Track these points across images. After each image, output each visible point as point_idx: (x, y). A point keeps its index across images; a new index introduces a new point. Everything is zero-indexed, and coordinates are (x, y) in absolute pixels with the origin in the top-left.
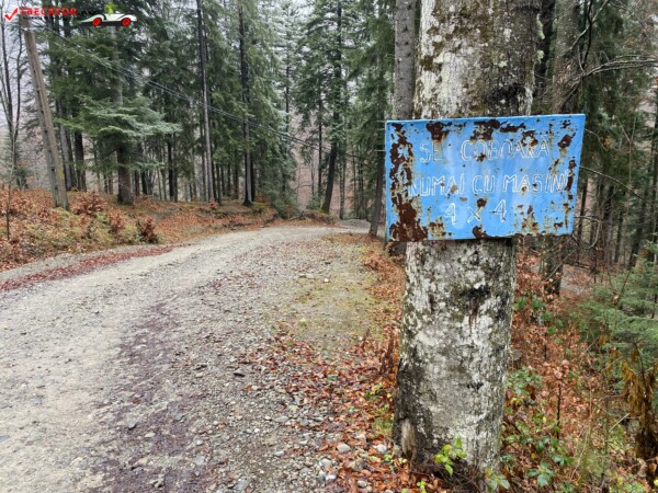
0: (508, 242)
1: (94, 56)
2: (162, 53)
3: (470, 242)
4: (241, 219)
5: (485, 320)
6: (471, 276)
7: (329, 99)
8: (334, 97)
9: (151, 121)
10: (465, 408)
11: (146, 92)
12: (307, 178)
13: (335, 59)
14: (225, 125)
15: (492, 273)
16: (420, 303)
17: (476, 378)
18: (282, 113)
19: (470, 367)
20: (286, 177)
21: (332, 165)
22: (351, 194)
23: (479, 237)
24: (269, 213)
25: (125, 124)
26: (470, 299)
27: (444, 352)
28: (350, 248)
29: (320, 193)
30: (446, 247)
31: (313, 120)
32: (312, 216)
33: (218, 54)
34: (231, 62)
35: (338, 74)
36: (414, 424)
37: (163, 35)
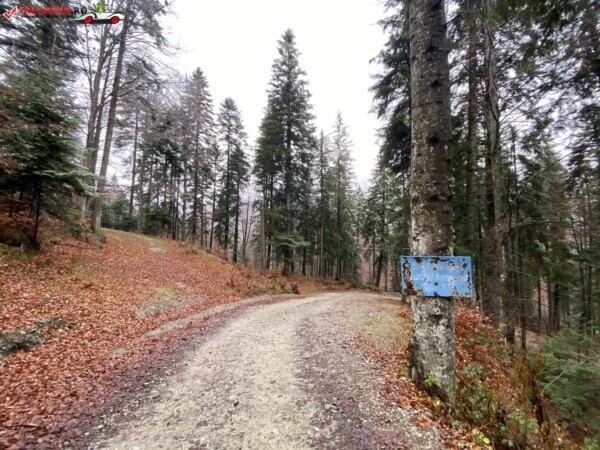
0: (449, 299)
1: (281, 216)
2: (307, 214)
3: (433, 297)
4: (334, 286)
5: (442, 328)
6: (435, 310)
7: (378, 231)
8: (381, 231)
9: (299, 241)
10: (436, 362)
11: (298, 229)
12: (367, 268)
13: (382, 215)
14: (329, 243)
15: (443, 309)
16: (417, 319)
17: (440, 350)
18: (355, 238)
19: (437, 346)
20: (356, 267)
21: (380, 264)
22: (391, 278)
23: (436, 296)
24: (348, 285)
25: (290, 242)
26: (436, 319)
27: (427, 338)
28: (391, 306)
29: (374, 276)
30: (425, 298)
31: (370, 241)
32: (370, 288)
33: (328, 213)
34: (334, 217)
35: (383, 221)
36: (416, 368)
37: (307, 207)
